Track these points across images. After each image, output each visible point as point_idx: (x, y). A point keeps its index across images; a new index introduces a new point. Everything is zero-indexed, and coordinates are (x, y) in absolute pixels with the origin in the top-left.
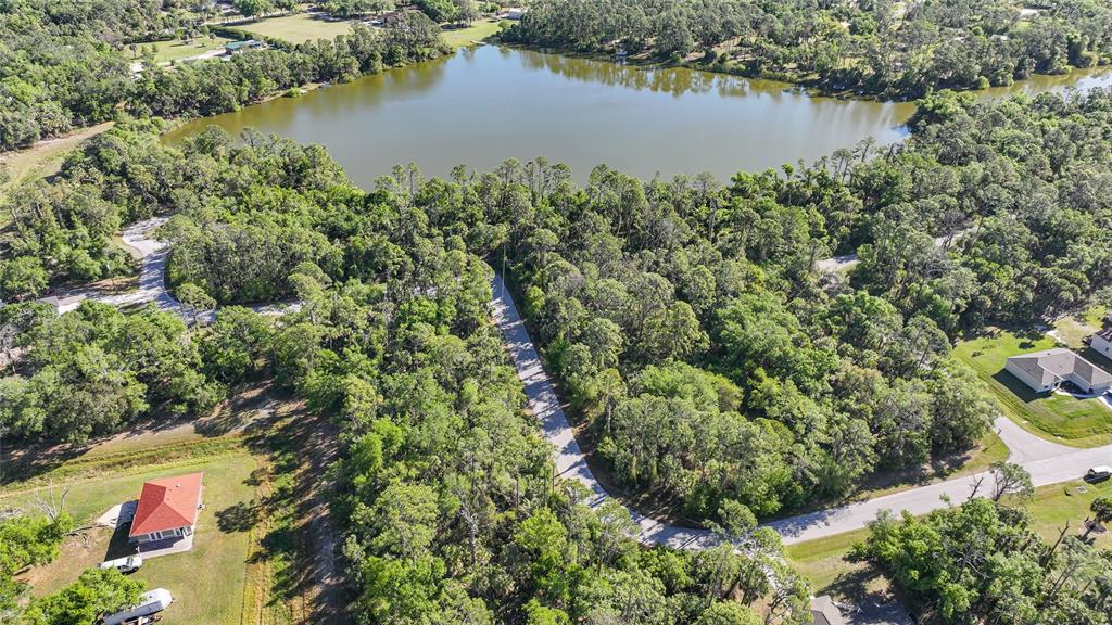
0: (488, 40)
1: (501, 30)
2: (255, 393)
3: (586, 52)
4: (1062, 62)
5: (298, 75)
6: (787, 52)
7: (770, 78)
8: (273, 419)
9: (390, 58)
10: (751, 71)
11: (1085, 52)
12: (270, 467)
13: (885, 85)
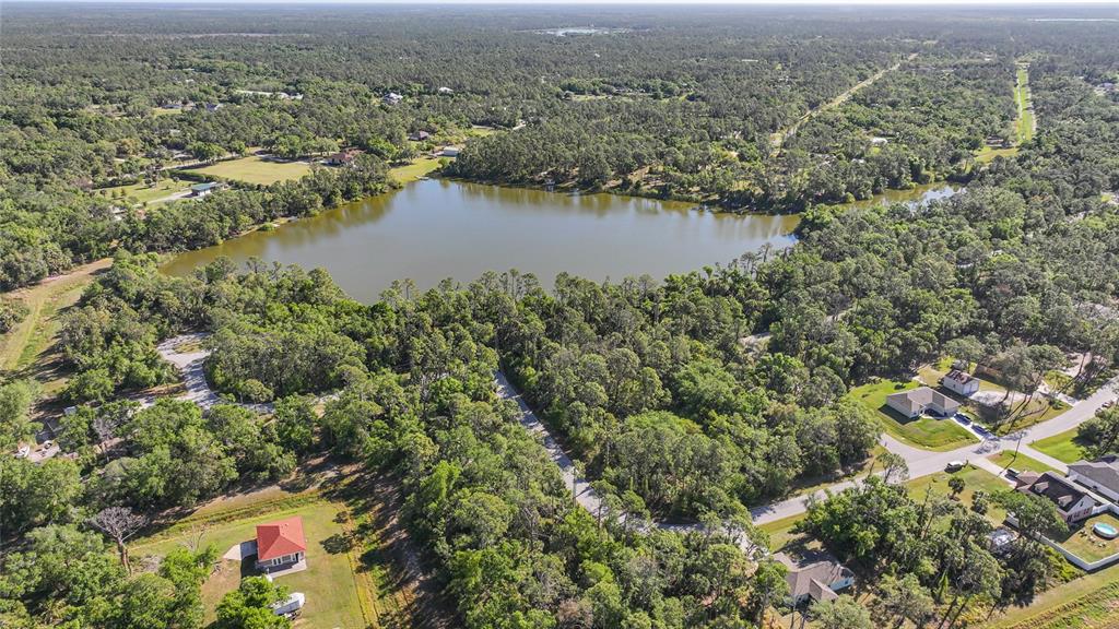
0: (431, 175)
1: (441, 166)
2: (319, 460)
3: (520, 183)
4: (907, 180)
5: (270, 211)
7: (679, 200)
8: (341, 477)
9: (347, 194)
10: (661, 195)
11: (924, 172)
12: (349, 509)
13: (772, 202)
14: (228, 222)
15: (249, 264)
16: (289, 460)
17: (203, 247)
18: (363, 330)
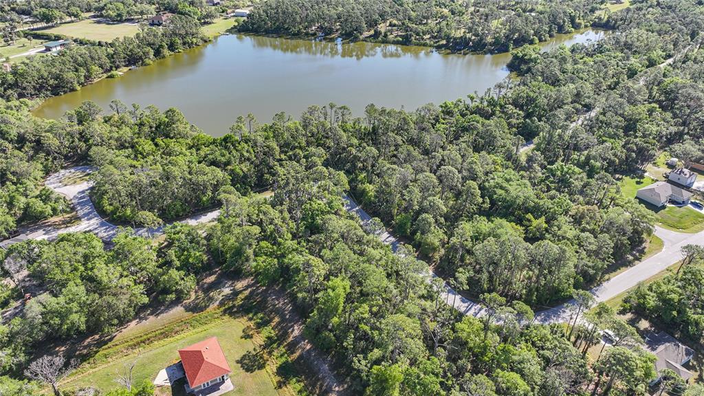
0: (230, 31)
1: (236, 24)
2: (212, 279)
3: (297, 35)
5: (114, 62)
6: (424, 28)
7: (419, 45)
8: (235, 293)
9: (172, 47)
10: (405, 42)
11: (577, 21)
12: (252, 324)
13: (485, 45)
14: (83, 72)
15: (111, 107)
16: (190, 283)
17: (65, 92)
18: (223, 159)
